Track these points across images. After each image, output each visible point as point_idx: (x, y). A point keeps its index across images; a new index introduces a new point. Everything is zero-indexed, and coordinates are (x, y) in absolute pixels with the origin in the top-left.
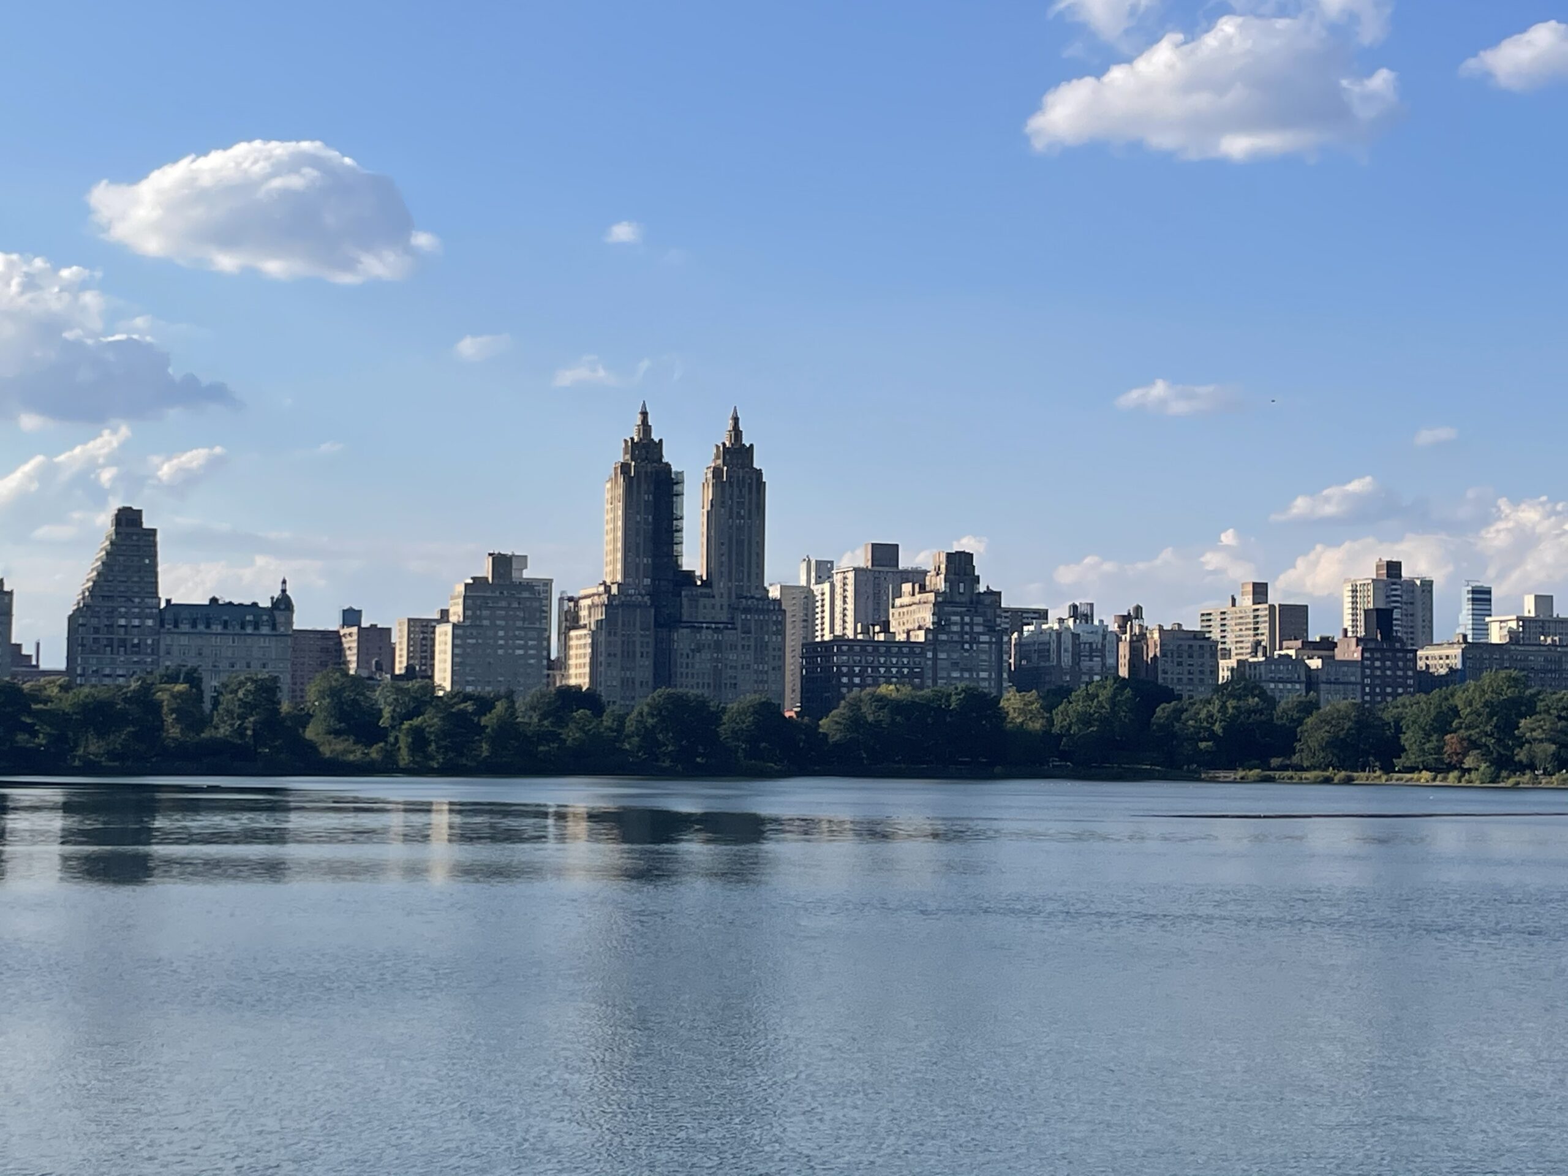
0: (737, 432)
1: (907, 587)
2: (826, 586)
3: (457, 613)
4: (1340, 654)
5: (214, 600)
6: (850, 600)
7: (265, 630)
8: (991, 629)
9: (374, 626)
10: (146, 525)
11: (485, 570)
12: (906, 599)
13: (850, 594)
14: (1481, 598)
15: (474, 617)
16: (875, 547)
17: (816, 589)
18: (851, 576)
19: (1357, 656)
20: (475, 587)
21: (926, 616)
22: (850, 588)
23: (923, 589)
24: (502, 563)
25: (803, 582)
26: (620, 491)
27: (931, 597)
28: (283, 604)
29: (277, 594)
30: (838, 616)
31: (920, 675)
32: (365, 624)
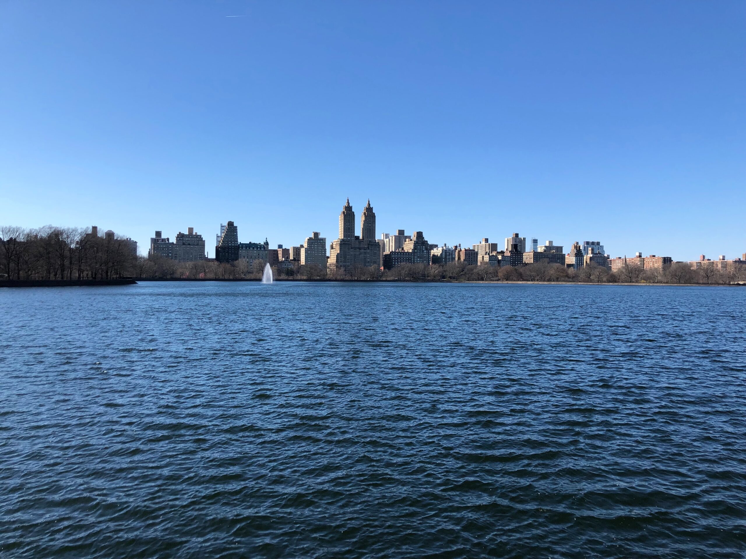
0: (369, 205)
1: (407, 240)
2: (388, 240)
3: (306, 245)
4: (505, 254)
5: (250, 243)
6: (394, 243)
7: (262, 249)
8: (426, 249)
9: (285, 249)
10: (235, 225)
11: (312, 236)
12: (407, 242)
13: (393, 241)
14: (535, 241)
15: (309, 247)
16: (399, 231)
17: (385, 240)
18: (394, 237)
19: (509, 255)
20: (310, 239)
21: (412, 246)
22: (394, 240)
23: (411, 240)
24: (316, 234)
25: (382, 239)
26: (343, 218)
27: (413, 242)
28: (267, 244)
29: (265, 241)
30: (391, 246)
31: (411, 260)
32: (284, 248)
